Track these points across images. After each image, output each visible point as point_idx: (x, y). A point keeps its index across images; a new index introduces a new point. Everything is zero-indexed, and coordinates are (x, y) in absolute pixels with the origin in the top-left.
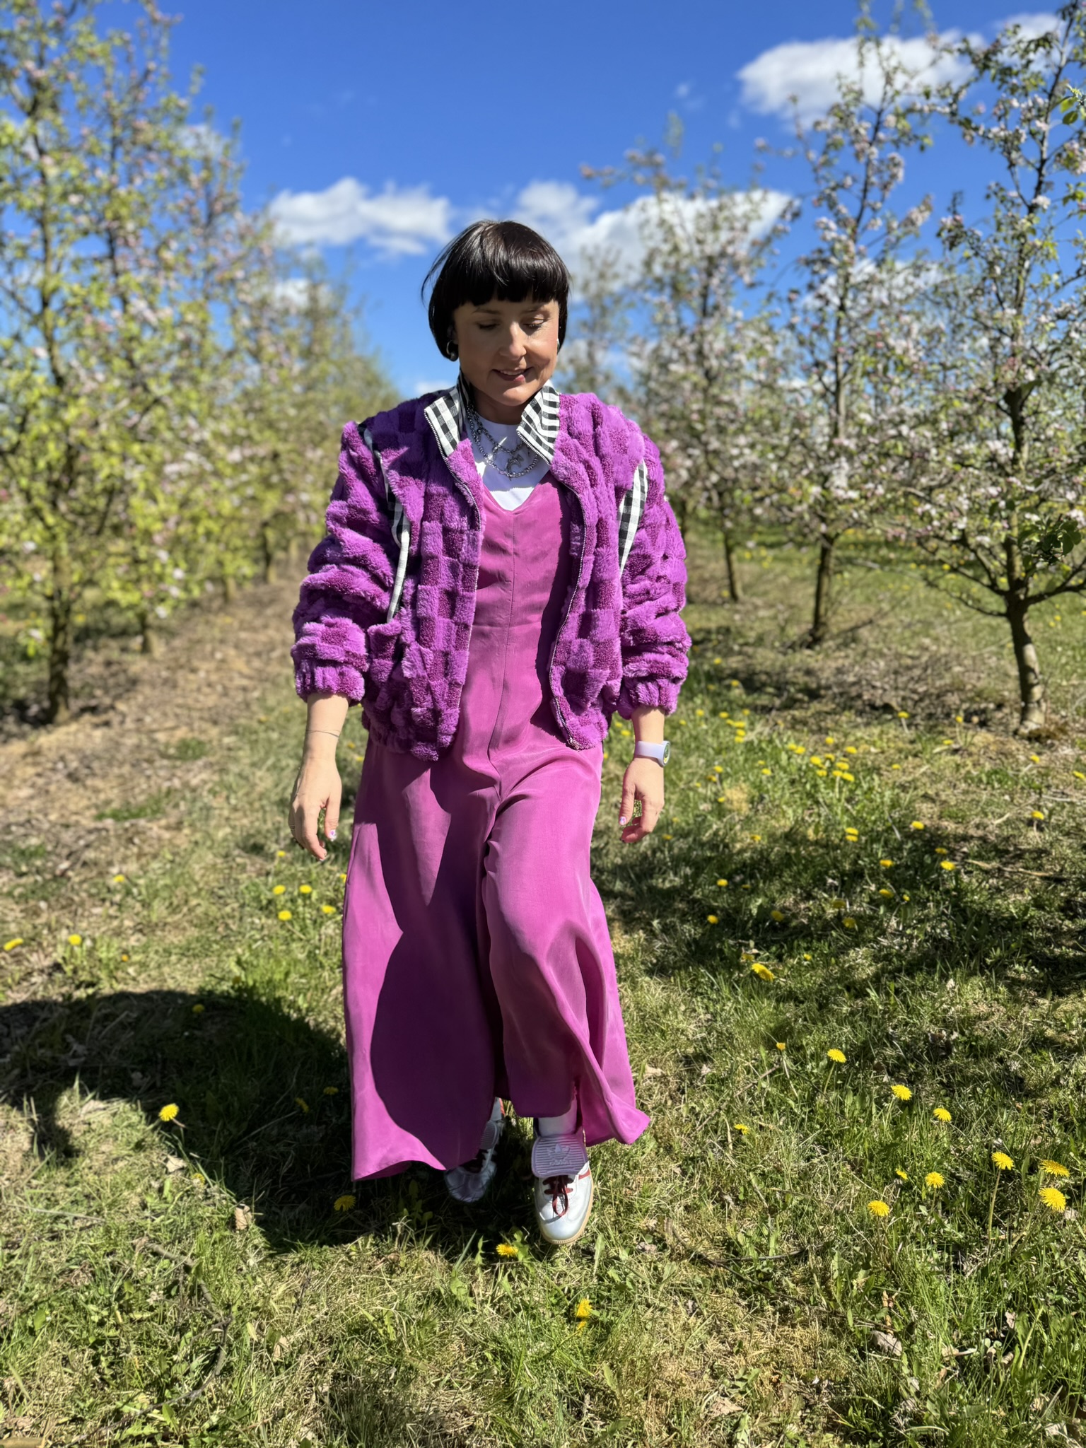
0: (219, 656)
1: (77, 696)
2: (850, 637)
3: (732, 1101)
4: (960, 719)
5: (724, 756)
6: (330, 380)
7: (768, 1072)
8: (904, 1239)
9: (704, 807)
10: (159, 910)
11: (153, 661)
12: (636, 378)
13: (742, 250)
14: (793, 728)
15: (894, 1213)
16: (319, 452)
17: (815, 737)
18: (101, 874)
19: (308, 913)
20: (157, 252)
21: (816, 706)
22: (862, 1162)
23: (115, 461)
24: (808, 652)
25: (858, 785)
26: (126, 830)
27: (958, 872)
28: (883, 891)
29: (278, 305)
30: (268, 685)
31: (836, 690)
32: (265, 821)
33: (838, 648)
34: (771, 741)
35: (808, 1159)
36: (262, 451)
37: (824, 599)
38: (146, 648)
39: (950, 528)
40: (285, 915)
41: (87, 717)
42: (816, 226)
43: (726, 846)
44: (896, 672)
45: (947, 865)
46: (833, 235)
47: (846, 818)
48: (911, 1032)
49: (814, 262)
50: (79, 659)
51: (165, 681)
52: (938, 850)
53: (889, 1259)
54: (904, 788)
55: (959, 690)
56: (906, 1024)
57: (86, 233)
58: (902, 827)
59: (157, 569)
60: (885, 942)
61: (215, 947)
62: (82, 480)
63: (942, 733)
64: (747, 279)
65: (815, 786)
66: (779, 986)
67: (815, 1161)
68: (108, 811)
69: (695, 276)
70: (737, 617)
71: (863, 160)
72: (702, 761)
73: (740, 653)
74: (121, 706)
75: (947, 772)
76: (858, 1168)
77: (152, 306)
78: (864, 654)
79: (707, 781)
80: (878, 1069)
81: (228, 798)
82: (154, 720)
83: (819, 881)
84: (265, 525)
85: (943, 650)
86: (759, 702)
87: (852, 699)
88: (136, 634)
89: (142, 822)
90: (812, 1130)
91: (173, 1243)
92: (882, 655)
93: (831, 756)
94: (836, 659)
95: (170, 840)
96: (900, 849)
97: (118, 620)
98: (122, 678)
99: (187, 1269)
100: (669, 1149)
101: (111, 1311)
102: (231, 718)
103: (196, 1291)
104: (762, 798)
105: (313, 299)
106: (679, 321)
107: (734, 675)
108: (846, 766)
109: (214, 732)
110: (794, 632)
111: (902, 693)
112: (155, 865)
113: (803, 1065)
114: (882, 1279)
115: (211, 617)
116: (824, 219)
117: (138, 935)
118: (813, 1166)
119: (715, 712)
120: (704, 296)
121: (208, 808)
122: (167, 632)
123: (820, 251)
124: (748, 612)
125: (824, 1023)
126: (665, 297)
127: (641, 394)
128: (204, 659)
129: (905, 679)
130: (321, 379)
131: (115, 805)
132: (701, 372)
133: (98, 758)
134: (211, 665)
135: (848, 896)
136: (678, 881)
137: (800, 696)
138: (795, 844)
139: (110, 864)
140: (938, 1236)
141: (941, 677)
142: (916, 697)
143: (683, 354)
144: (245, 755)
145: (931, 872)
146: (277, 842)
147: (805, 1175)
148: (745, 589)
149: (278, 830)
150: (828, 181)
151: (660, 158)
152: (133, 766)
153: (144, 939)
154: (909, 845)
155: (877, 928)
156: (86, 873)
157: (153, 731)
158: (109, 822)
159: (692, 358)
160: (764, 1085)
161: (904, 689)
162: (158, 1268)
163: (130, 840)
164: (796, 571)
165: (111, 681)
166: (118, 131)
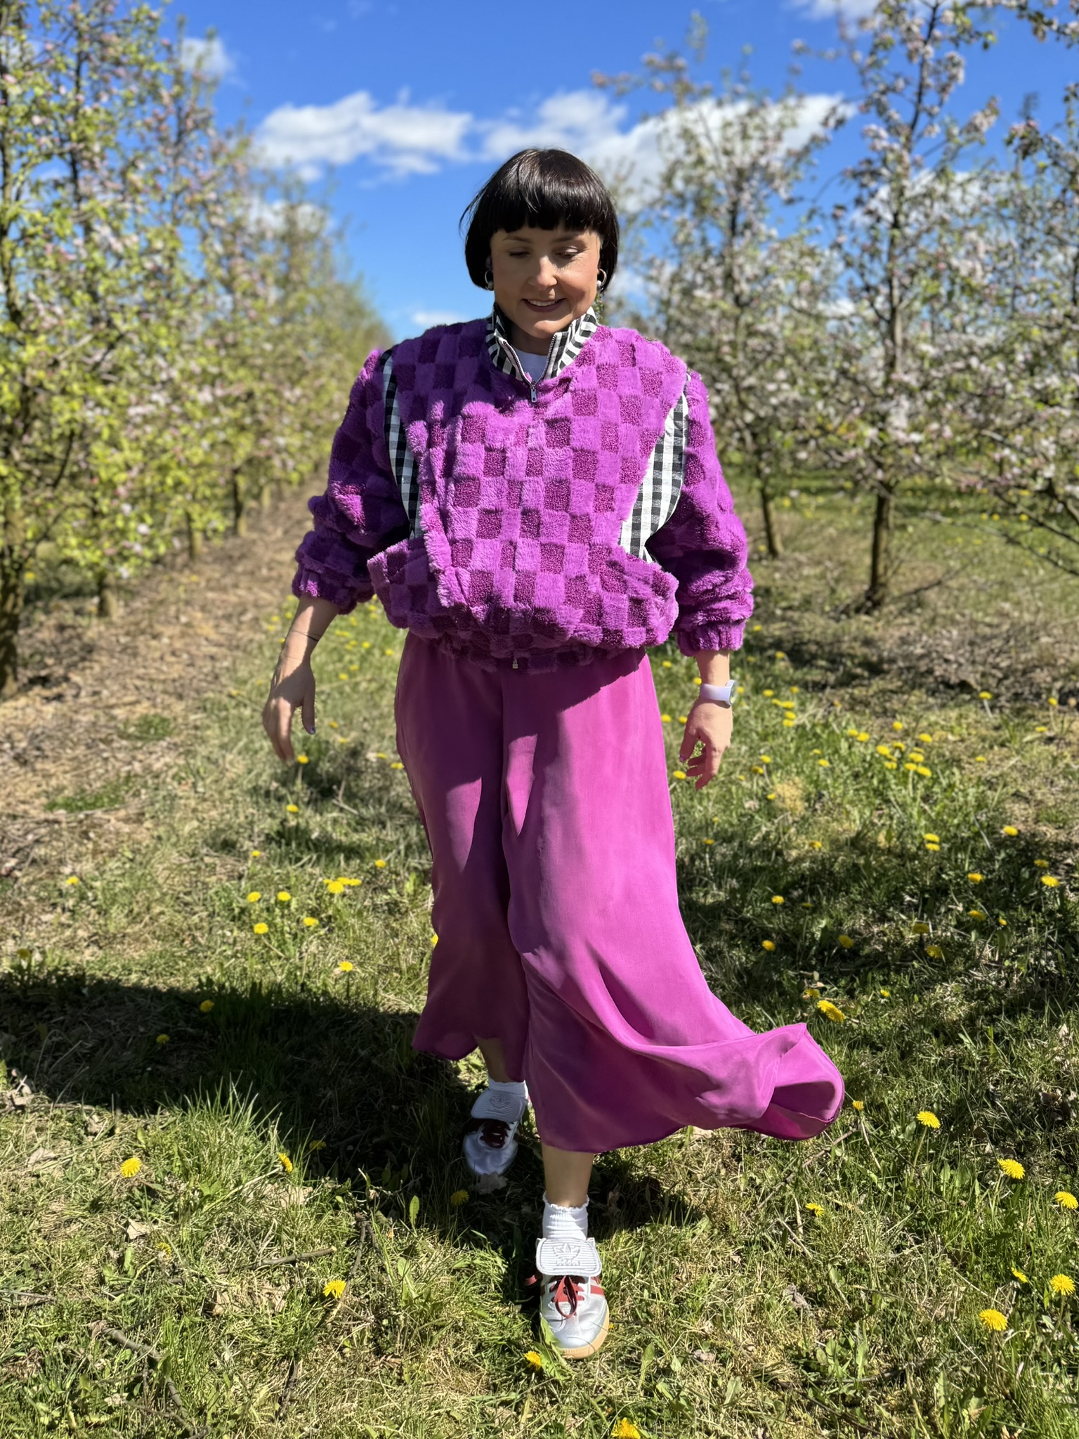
0: (183, 619)
1: (25, 666)
2: (914, 601)
3: (800, 1173)
4: (1054, 701)
5: (771, 742)
6: (308, 311)
7: (843, 1137)
8: (1025, 1359)
9: (750, 804)
10: (118, 917)
11: (111, 624)
12: (654, 305)
13: (776, 160)
14: (852, 709)
15: (1011, 1323)
16: (298, 391)
17: (880, 721)
18: (51, 874)
19: (288, 926)
20: (123, 174)
21: (877, 684)
22: (967, 1256)
23: (76, 404)
24: (864, 618)
25: (935, 780)
26: (81, 822)
27: (1062, 889)
28: (973, 912)
29: (252, 229)
30: (239, 654)
31: (901, 664)
32: (237, 815)
33: (901, 613)
34: (826, 725)
35: (898, 1249)
36: (237, 390)
37: (883, 556)
38: (103, 611)
39: (1034, 476)
40: (261, 928)
41: (37, 689)
42: (864, 135)
43: (779, 853)
44: (972, 643)
45: (1050, 881)
46: (885, 143)
47: (923, 823)
48: (1017, 1090)
49: (862, 174)
50: (29, 623)
51: (125, 649)
52: (1038, 862)
53: (1008, 1383)
54: (991, 785)
55: (1048, 664)
56: (1011, 1079)
57: (49, 156)
58: (992, 832)
59: (120, 523)
60: (978, 976)
61: (182, 964)
62: (37, 424)
63: (1031, 717)
64: (783, 194)
65: (883, 781)
66: (851, 1029)
67: (907, 1252)
68: (60, 799)
69: (721, 189)
70: (777, 575)
71: (917, 60)
72: (744, 748)
73: (783, 619)
74: (76, 678)
75: (1043, 766)
76: (961, 1262)
77: (116, 233)
78: (933, 621)
79: (752, 772)
80: (980, 1137)
81: (194, 785)
82: (112, 694)
83: (895, 898)
84: (236, 472)
85: (1027, 617)
86: (809, 678)
87: (922, 675)
88: (92, 594)
89: (98, 813)
90: (901, 1211)
91: (135, 1329)
92: (954, 622)
93: (900, 744)
94: (900, 626)
95: (129, 834)
96: (990, 858)
97: (71, 578)
98: (76, 645)
99: (152, 1363)
100: (726, 1230)
101: (63, 1412)
102: (198, 691)
103: (162, 1392)
104: (820, 796)
105: (291, 222)
106: (704, 241)
107: (778, 645)
108: (920, 758)
109: (179, 707)
110: (847, 594)
111: (981, 668)
112: (113, 864)
113: (886, 1129)
114: (1000, 1409)
115: (175, 575)
116: (874, 127)
117: (94, 948)
118: (905, 1258)
119: (757, 690)
120: (733, 213)
121: (174, 798)
122: (127, 592)
123: (869, 162)
124: (790, 570)
125: (908, 1076)
126: (686, 215)
127: (660, 323)
128: (168, 622)
129: (983, 651)
130: (301, 308)
131: (68, 793)
132: (730, 299)
133: (50, 737)
134: (176, 630)
135: (931, 917)
136: (722, 896)
137: (859, 671)
138: (863, 852)
139: (61, 862)
140: (1067, 1355)
141: (1024, 647)
142: (1000, 675)
143: (709, 279)
144: (212, 733)
145: (1029, 889)
146: (250, 838)
147: (895, 1270)
148: (785, 543)
149: (251, 823)
150: (876, 84)
151: (681, 62)
152: (89, 747)
153: (100, 953)
154: (1003, 855)
155: (968, 958)
156: (35, 873)
157: (112, 707)
158: (61, 813)
159: (719, 282)
160: (838, 1153)
161: (984, 663)
162: (118, 1359)
163: (85, 834)
164: (845, 521)
165: (64, 648)
166: (86, 47)
